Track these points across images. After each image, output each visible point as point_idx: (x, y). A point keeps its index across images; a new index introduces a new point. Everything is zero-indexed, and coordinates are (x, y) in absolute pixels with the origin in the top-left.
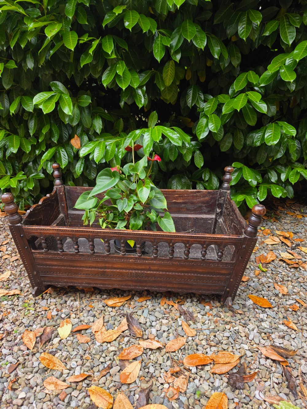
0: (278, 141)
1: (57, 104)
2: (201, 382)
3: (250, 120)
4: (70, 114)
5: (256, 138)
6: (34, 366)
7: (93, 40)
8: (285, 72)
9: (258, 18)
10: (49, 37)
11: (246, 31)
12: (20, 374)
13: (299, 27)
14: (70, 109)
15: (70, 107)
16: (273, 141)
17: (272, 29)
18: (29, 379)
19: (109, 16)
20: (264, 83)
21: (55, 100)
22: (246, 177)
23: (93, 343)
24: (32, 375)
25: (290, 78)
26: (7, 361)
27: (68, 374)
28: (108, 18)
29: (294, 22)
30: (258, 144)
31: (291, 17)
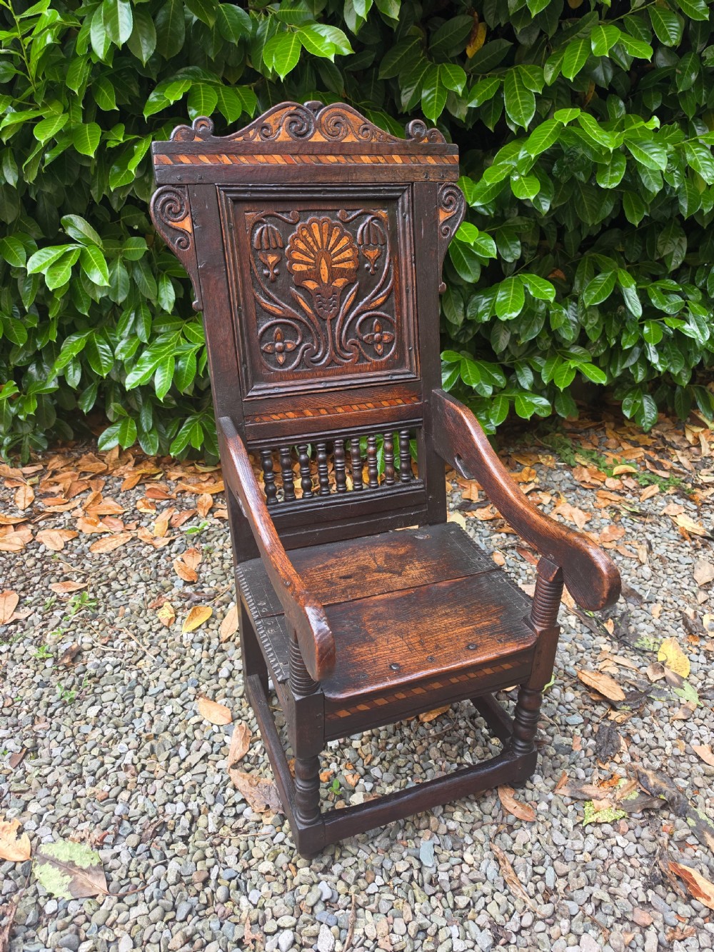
0: (519, 311)
1: (76, 269)
2: (342, 767)
3: (467, 271)
4: (106, 284)
5: (482, 308)
6: (53, 755)
7: (136, 141)
8: (519, 181)
9: (459, 81)
10: (42, 142)
11: (437, 105)
12: (29, 767)
13: (540, 92)
14: (105, 275)
15: (103, 271)
16: (511, 311)
17: (484, 94)
18: (46, 776)
19: (157, 97)
20: (481, 201)
21: (71, 261)
22: (466, 379)
23: (159, 712)
24: (51, 768)
25: (528, 191)
26: (6, 749)
27: (114, 763)
28: (155, 100)
29: (531, 83)
30: (486, 318)
31: (525, 74)
